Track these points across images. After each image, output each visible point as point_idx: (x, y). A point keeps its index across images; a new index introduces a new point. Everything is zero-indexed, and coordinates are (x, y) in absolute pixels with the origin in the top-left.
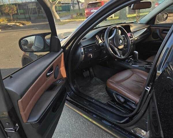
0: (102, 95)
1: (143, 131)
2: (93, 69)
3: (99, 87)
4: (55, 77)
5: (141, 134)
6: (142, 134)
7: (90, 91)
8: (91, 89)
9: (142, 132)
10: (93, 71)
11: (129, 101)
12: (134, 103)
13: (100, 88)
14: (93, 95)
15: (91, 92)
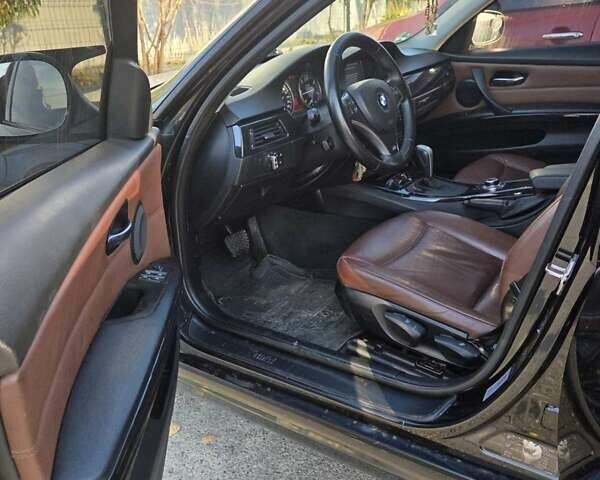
0: (312, 319)
1: (530, 445)
2: (259, 224)
3: (293, 291)
4: (133, 254)
5: (520, 456)
6: (526, 455)
7: (262, 309)
8: (264, 302)
9: (527, 450)
10: (260, 229)
11: (440, 332)
12: (464, 336)
13: (296, 292)
14: (277, 324)
15: (265, 311)
